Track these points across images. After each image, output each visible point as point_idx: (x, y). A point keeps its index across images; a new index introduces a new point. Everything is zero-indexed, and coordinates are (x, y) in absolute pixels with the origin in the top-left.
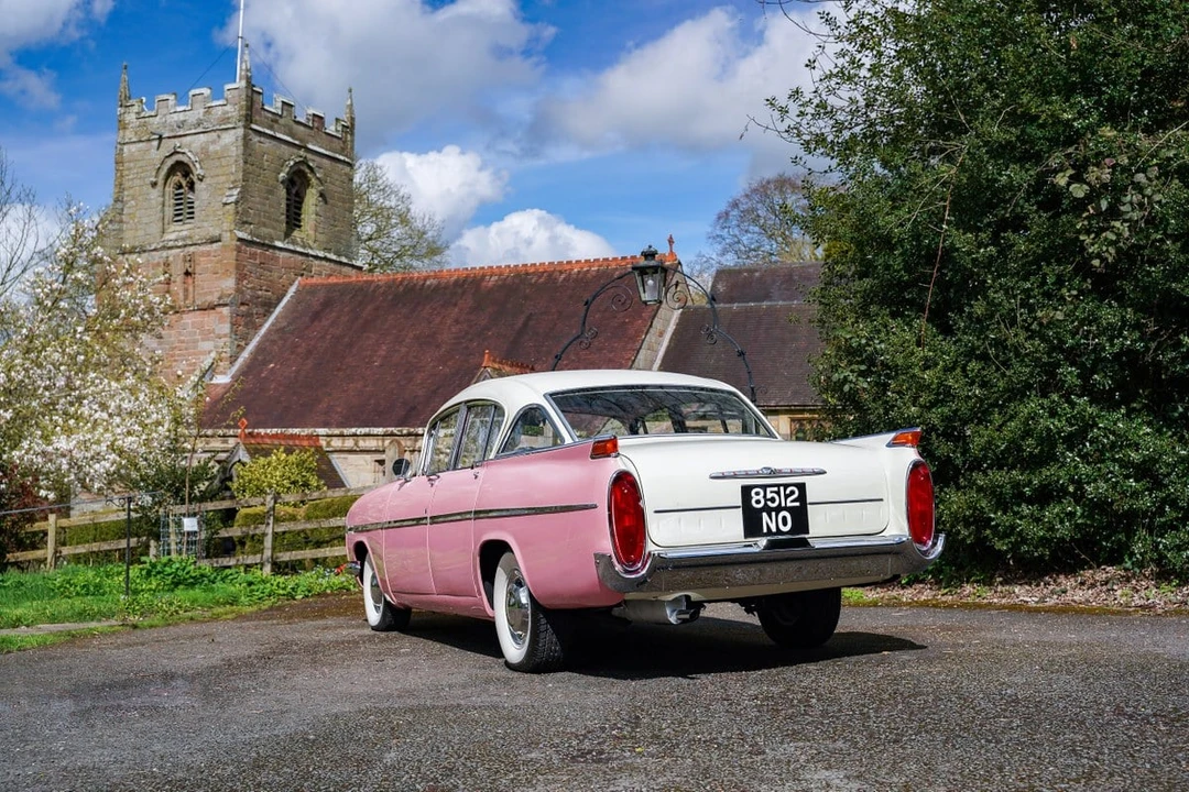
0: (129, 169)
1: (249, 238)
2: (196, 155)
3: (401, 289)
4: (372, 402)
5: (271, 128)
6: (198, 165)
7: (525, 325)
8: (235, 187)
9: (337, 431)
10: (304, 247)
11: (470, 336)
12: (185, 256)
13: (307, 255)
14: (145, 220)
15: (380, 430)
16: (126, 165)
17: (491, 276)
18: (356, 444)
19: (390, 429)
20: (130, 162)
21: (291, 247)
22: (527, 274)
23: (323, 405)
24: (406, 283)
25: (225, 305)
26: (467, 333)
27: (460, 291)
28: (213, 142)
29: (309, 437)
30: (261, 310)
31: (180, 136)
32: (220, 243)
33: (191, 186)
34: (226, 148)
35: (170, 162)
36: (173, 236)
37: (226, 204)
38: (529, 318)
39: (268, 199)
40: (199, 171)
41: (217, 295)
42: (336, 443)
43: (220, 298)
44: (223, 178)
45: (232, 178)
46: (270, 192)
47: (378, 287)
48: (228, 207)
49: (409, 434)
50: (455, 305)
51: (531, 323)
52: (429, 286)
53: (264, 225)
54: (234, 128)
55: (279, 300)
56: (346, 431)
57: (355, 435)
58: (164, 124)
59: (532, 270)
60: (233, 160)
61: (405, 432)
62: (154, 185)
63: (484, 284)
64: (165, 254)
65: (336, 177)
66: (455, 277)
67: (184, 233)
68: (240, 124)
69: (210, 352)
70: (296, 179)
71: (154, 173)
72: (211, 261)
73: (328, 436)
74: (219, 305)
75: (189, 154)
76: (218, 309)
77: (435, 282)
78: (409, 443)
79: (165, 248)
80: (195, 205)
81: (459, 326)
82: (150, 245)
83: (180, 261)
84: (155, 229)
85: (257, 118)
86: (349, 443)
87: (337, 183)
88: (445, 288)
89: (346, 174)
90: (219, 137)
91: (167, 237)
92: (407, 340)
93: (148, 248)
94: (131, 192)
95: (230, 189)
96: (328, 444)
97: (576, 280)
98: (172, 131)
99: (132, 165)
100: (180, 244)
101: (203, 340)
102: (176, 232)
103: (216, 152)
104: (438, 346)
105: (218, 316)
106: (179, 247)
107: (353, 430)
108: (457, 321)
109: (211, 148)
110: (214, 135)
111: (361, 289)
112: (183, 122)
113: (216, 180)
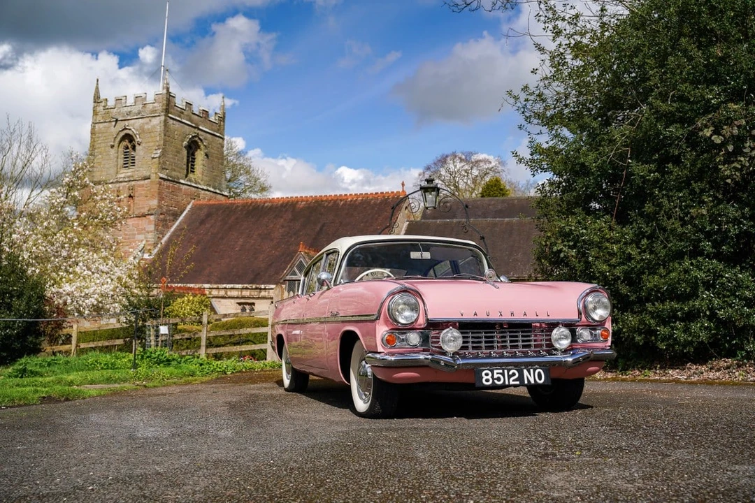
0: (99, 137)
1: (166, 177)
2: (137, 130)
3: (251, 208)
4: (235, 270)
5: (179, 116)
6: (138, 136)
7: (321, 229)
8: (159, 149)
9: (215, 286)
10: (196, 183)
11: (289, 235)
12: (129, 187)
13: (198, 188)
14: (107, 166)
15: (240, 286)
16: (97, 135)
17: (302, 202)
18: (226, 293)
19: (246, 285)
20: (99, 133)
21: (189, 183)
22: (322, 201)
23: (207, 272)
24: (253, 204)
25: (152, 214)
26: (289, 233)
27: (284, 210)
28: (147, 123)
29: (200, 289)
30: (171, 218)
31: (128, 120)
32: (149, 180)
33: (134, 148)
34: (154, 127)
35: (122, 134)
36: (123, 175)
37: (153, 158)
38: (323, 226)
39: (176, 156)
40: (139, 140)
41: (147, 209)
42: (215, 293)
43: (149, 211)
44: (152, 144)
45: (157, 144)
46: (178, 152)
47: (238, 206)
48: (154, 160)
49: (256, 288)
50: (282, 217)
51: (324, 228)
52: (267, 207)
53: (175, 170)
54: (159, 116)
55: (182, 213)
56: (220, 286)
57: (225, 288)
58: (119, 113)
59: (325, 199)
60: (158, 134)
61: (254, 287)
62: (112, 147)
63: (298, 206)
64: (118, 185)
65: (214, 145)
66: (281, 202)
67: (129, 174)
68: (163, 114)
69: (142, 241)
70: (192, 145)
71: (113, 140)
72: (144, 190)
73: (210, 288)
74: (148, 215)
75: (133, 130)
76: (148, 217)
77: (270, 204)
78: (256, 293)
79: (117, 182)
80: (135, 159)
81: (283, 229)
82: (109, 180)
83: (127, 190)
84: (113, 171)
85: (172, 111)
86: (222, 293)
87: (215, 148)
88: (277, 207)
89: (220, 144)
90: (150, 121)
91: (119, 176)
92: (254, 236)
93: (108, 182)
94: (99, 150)
95: (156, 150)
96: (210, 293)
97: (350, 205)
98: (124, 116)
99: (100, 135)
100: (126, 180)
101: (138, 234)
102: (124, 173)
103: (149, 129)
104: (272, 240)
105: (147, 221)
106: (126, 182)
107: (224, 286)
108: (283, 226)
109: (146, 127)
110: (148, 119)
111: (228, 208)
112: (130, 112)
113: (148, 144)
